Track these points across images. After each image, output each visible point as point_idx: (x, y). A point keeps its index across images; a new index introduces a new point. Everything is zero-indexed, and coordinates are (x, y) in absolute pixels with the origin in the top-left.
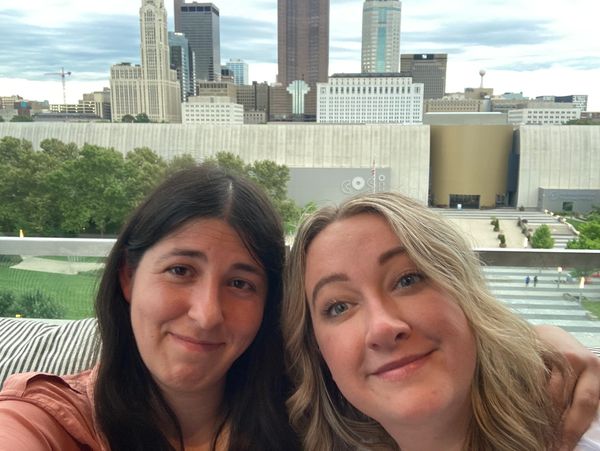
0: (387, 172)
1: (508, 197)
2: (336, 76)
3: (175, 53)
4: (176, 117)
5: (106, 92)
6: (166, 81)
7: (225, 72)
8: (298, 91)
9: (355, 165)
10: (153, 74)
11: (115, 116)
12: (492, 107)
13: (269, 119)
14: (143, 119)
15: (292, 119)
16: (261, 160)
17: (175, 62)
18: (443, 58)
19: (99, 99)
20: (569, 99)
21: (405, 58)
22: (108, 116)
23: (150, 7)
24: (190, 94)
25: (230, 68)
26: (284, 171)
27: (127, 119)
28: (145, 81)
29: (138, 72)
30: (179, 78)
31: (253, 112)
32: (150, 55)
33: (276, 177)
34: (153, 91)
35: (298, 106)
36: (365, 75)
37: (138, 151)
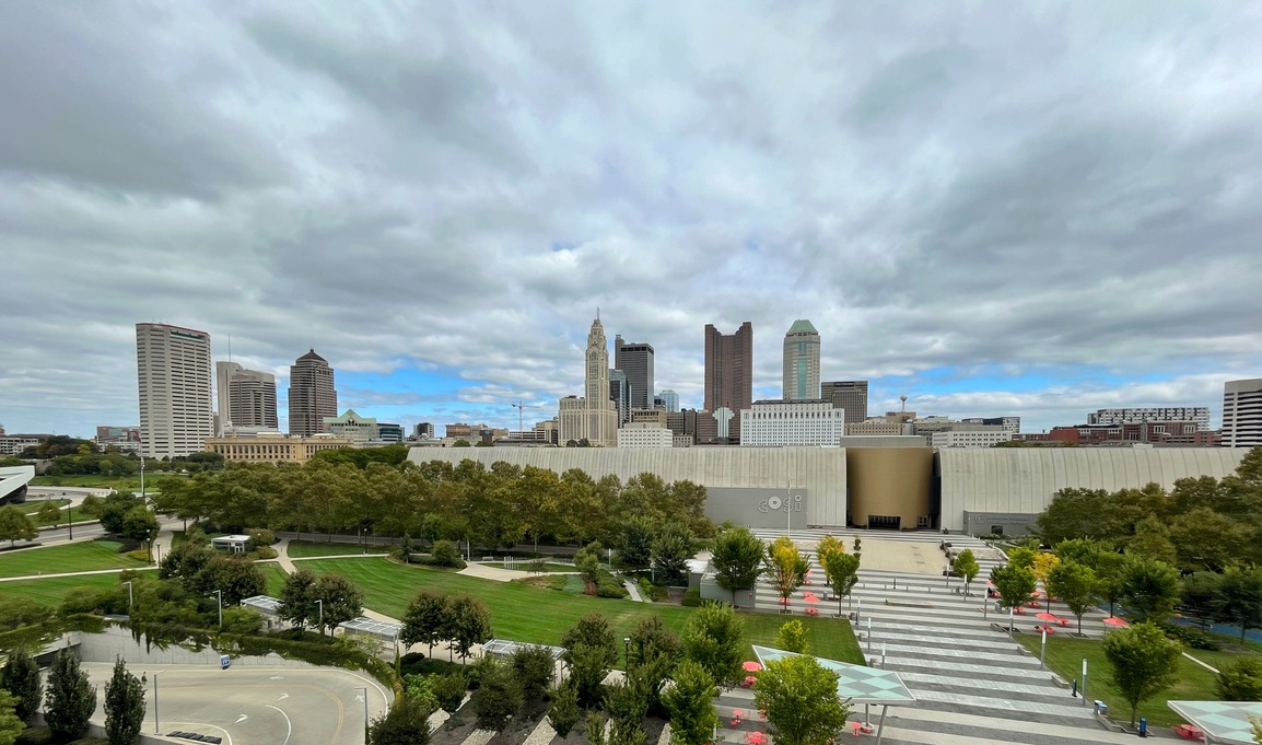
0: (804, 492)
1: (930, 519)
2: (759, 403)
3: (614, 386)
4: (613, 441)
5: (554, 422)
6: (607, 411)
7: (658, 402)
8: (723, 415)
9: (771, 485)
10: (594, 405)
11: (562, 441)
12: (915, 431)
13: (697, 442)
14: (585, 443)
15: (717, 442)
16: (681, 479)
17: (614, 395)
18: (863, 385)
19: (549, 427)
20: (999, 422)
21: (825, 386)
22: (555, 440)
23: (595, 349)
24: (625, 421)
25: (662, 398)
26: (701, 490)
27: (571, 444)
28: (588, 411)
29: (582, 403)
30: (617, 407)
31: (681, 436)
32: (592, 389)
33: (694, 496)
34: (594, 419)
35: (723, 431)
36: (787, 401)
37: (571, 471)
